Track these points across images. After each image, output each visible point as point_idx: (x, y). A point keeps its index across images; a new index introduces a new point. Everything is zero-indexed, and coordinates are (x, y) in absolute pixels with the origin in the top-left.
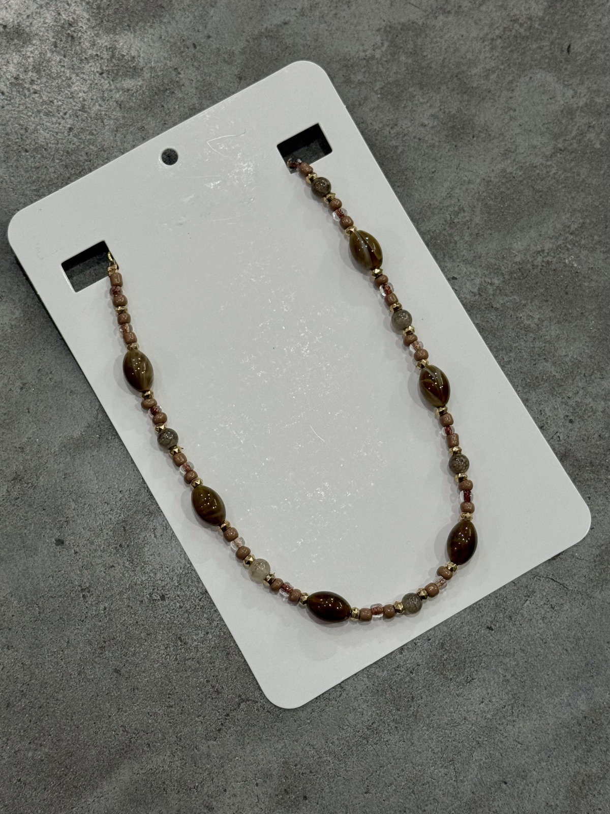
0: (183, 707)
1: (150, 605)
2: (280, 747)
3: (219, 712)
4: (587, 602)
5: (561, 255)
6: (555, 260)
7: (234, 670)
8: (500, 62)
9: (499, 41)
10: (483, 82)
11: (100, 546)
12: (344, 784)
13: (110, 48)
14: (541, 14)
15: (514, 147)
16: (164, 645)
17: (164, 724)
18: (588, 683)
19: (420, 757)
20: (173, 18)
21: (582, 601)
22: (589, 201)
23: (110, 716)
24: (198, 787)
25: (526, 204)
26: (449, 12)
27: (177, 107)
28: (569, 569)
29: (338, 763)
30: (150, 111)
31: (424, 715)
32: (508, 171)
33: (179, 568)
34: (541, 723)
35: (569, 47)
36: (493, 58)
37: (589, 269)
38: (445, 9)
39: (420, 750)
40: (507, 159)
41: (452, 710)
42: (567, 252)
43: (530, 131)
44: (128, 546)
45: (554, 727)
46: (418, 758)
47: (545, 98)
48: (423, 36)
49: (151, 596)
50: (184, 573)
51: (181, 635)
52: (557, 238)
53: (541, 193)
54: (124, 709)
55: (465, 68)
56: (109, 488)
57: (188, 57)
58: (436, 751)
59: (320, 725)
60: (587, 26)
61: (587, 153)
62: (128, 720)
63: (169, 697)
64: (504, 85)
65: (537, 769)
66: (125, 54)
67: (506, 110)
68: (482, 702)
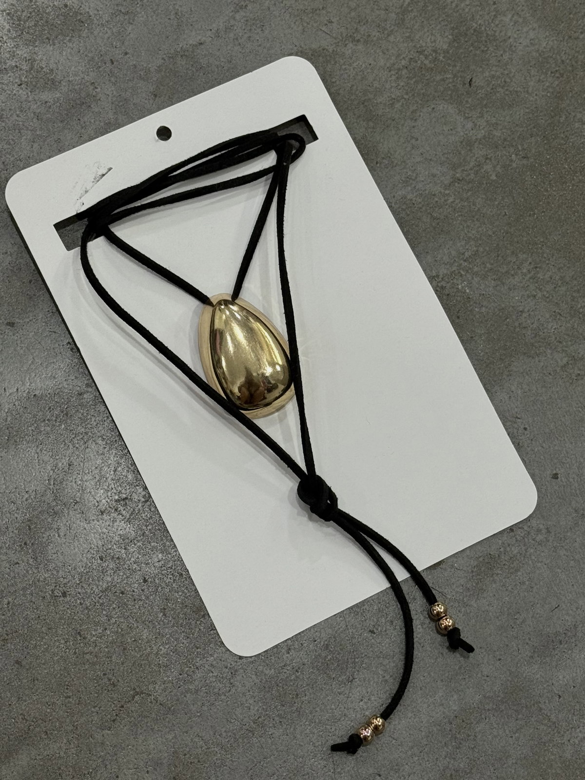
0: (80, 698)
1: (52, 601)
2: (171, 738)
3: (114, 704)
4: (463, 610)
5: (455, 281)
6: (448, 285)
7: (130, 664)
8: (405, 91)
9: (404, 72)
10: (388, 110)
11: (5, 543)
12: (229, 773)
13: (29, 60)
14: (445, 47)
15: (415, 175)
16: (64, 639)
17: (61, 713)
18: (461, 685)
19: (301, 750)
20: (92, 33)
21: (459, 609)
22: (483, 230)
23: (10, 705)
24: (91, 773)
25: (424, 230)
26: (358, 41)
27: (92, 121)
28: (448, 578)
29: (225, 753)
30: (67, 123)
31: (307, 711)
32: (408, 198)
33: (81, 566)
34: (415, 721)
35: (471, 80)
36: (399, 87)
37: (480, 294)
38: (355, 37)
39: (302, 744)
40: (407, 186)
41: (333, 707)
42: (460, 278)
43: (431, 160)
44: (32, 544)
45: (426, 725)
46: (300, 751)
47: (446, 128)
48: (333, 63)
49: (52, 593)
50: (85, 572)
51: (81, 630)
52: (451, 265)
53: (438, 221)
54: (24, 698)
55: (372, 96)
56: (16, 488)
57: (105, 72)
58: (317, 744)
59: (210, 718)
60: (489, 61)
61: (483, 184)
62: (28, 709)
63: (67, 689)
64: (408, 114)
65: (409, 764)
66: (44, 66)
67: (409, 139)
68: (362, 700)
